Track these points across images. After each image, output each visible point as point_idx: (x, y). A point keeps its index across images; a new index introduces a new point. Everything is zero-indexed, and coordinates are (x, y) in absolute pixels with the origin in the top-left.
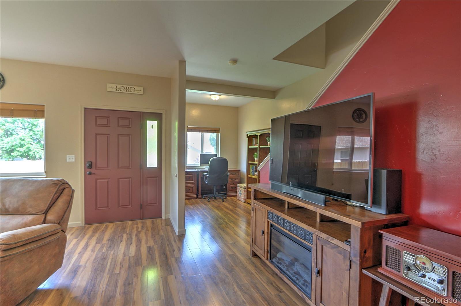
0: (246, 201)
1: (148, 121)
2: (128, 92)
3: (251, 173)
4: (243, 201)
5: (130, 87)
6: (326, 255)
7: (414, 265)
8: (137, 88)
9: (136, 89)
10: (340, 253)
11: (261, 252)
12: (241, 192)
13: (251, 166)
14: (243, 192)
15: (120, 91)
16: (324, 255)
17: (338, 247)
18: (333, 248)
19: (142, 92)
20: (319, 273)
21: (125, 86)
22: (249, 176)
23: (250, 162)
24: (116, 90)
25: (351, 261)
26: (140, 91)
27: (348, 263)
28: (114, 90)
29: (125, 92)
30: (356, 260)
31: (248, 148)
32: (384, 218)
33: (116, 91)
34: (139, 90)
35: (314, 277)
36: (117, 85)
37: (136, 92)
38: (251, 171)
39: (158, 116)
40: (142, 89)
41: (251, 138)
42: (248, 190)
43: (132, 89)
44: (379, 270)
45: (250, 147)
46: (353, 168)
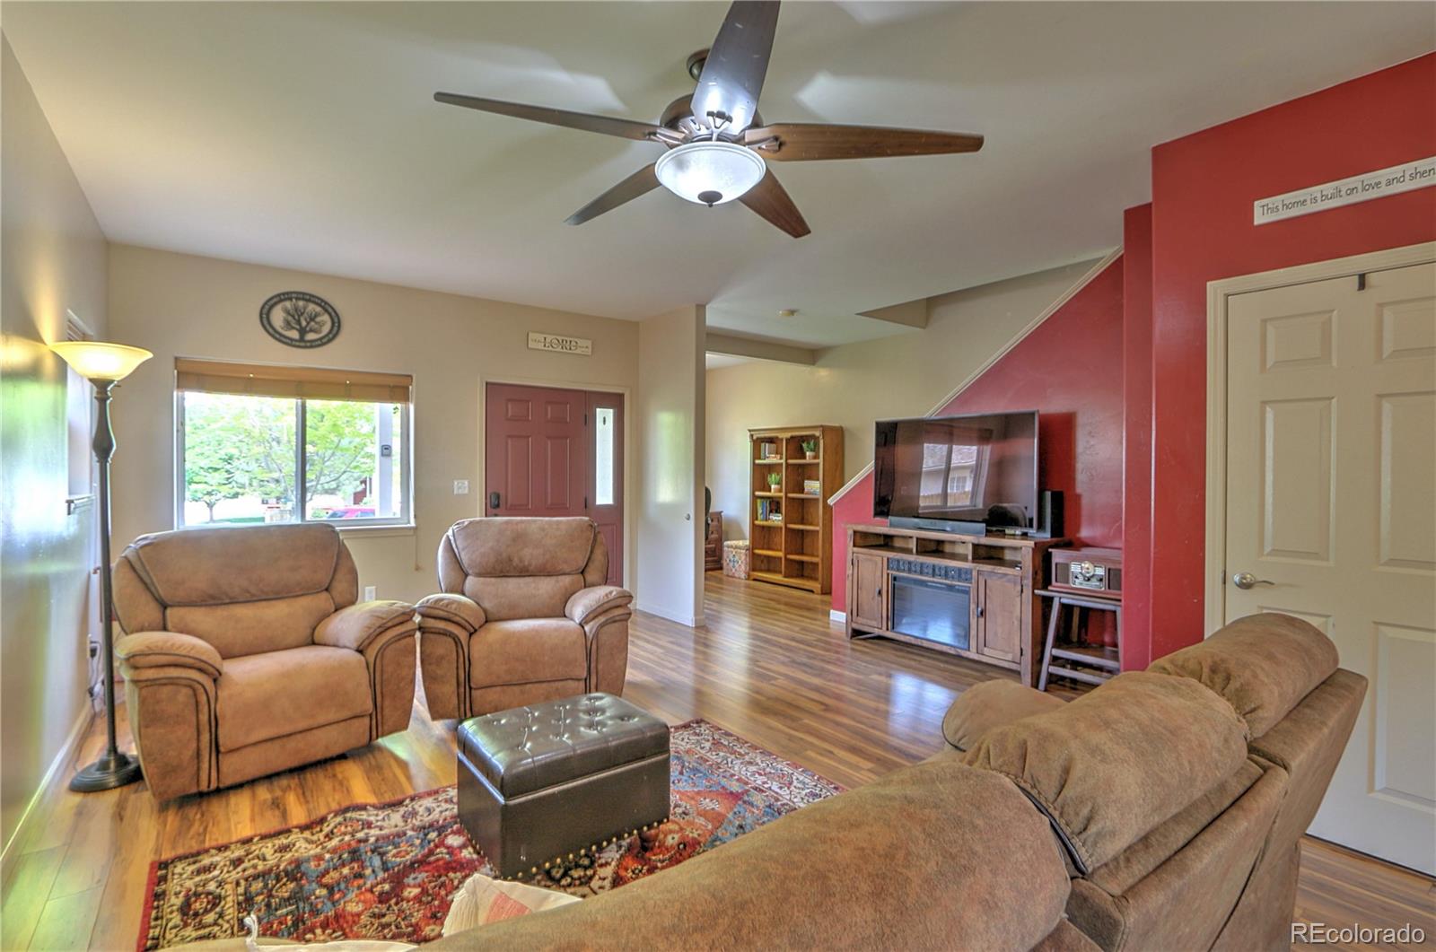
0: (749, 576)
1: (598, 410)
2: (565, 350)
3: (760, 517)
4: (743, 576)
5: (568, 339)
6: (990, 591)
7: (1081, 573)
8: (581, 342)
9: (579, 344)
10: (1009, 581)
11: (874, 623)
12: (737, 558)
13: (759, 501)
14: (743, 557)
15: (551, 348)
16: (988, 591)
17: (1006, 575)
18: (1001, 578)
19: (589, 351)
20: (982, 613)
21: (560, 339)
22: (756, 522)
23: (757, 493)
24: (545, 346)
25: (1022, 586)
26: (587, 347)
27: (1019, 588)
28: (541, 346)
29: (559, 349)
30: (1028, 582)
31: (754, 463)
32: (1049, 540)
33: (543, 348)
34: (584, 346)
35: (973, 621)
36: (545, 336)
37: (578, 351)
38: (760, 511)
39: (615, 401)
40: (589, 343)
41: (758, 443)
42: (754, 554)
43: (573, 343)
44: (1050, 588)
45: (757, 462)
46: (949, 504)
